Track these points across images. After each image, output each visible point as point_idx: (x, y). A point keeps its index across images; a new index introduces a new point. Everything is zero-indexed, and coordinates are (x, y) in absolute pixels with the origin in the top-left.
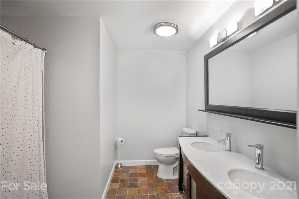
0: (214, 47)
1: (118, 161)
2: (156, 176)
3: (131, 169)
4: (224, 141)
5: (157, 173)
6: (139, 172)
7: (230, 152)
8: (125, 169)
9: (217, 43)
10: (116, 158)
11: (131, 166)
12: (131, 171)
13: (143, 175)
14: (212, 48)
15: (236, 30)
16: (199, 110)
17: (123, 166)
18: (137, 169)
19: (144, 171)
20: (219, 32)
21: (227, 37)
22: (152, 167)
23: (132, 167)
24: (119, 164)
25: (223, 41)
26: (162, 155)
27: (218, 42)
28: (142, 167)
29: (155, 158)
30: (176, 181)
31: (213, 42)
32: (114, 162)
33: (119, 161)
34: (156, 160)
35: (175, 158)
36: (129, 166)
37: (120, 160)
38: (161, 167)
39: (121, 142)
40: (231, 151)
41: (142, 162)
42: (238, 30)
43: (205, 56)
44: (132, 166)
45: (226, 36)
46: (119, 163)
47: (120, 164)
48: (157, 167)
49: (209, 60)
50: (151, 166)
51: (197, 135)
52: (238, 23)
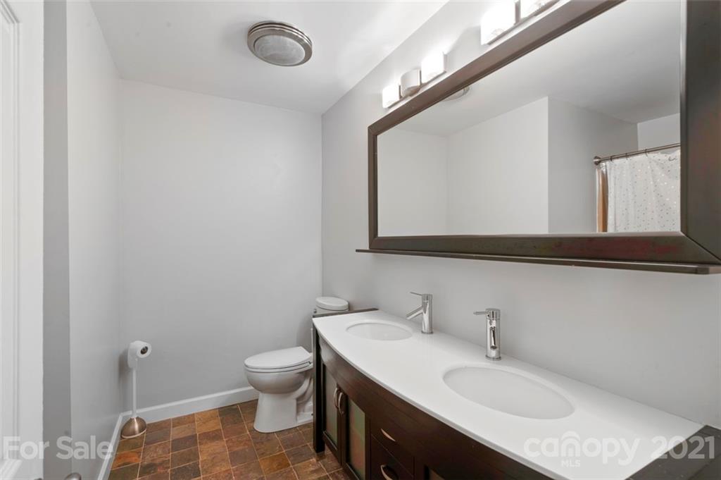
0: (390, 107)
1: (130, 413)
2: (253, 430)
3: (173, 427)
4: (417, 313)
5: (254, 421)
6: (199, 429)
7: (431, 335)
8: (155, 431)
9: (398, 99)
10: (124, 404)
11: (174, 419)
12: (175, 433)
13: (213, 436)
14: (386, 109)
15: (441, 72)
16: (357, 251)
17: (149, 425)
18: (194, 421)
19: (215, 425)
20: (401, 75)
21: (422, 85)
22: (237, 409)
23: (179, 421)
24: (135, 420)
25: (411, 95)
26: (266, 371)
27: (401, 97)
28: (206, 417)
29: (250, 382)
30: (304, 430)
31: (390, 96)
32: (117, 418)
33: (135, 413)
34: (252, 388)
35: (300, 373)
36: (169, 420)
37: (139, 407)
38: (266, 404)
39: (144, 351)
40: (432, 333)
41: (207, 402)
42: (445, 72)
43: (370, 128)
44: (179, 418)
45: (419, 84)
46: (134, 417)
47: (138, 418)
48: (252, 406)
49: (379, 137)
50: (235, 407)
51: (350, 309)
52: (446, 57)
